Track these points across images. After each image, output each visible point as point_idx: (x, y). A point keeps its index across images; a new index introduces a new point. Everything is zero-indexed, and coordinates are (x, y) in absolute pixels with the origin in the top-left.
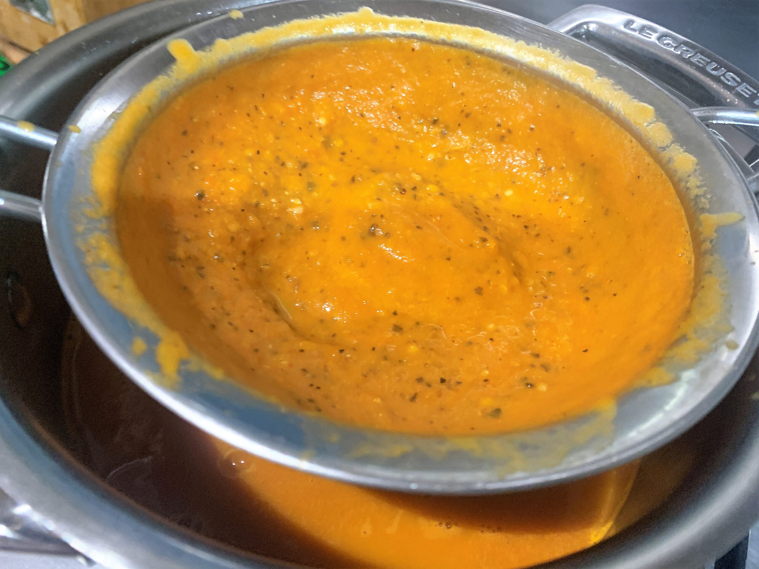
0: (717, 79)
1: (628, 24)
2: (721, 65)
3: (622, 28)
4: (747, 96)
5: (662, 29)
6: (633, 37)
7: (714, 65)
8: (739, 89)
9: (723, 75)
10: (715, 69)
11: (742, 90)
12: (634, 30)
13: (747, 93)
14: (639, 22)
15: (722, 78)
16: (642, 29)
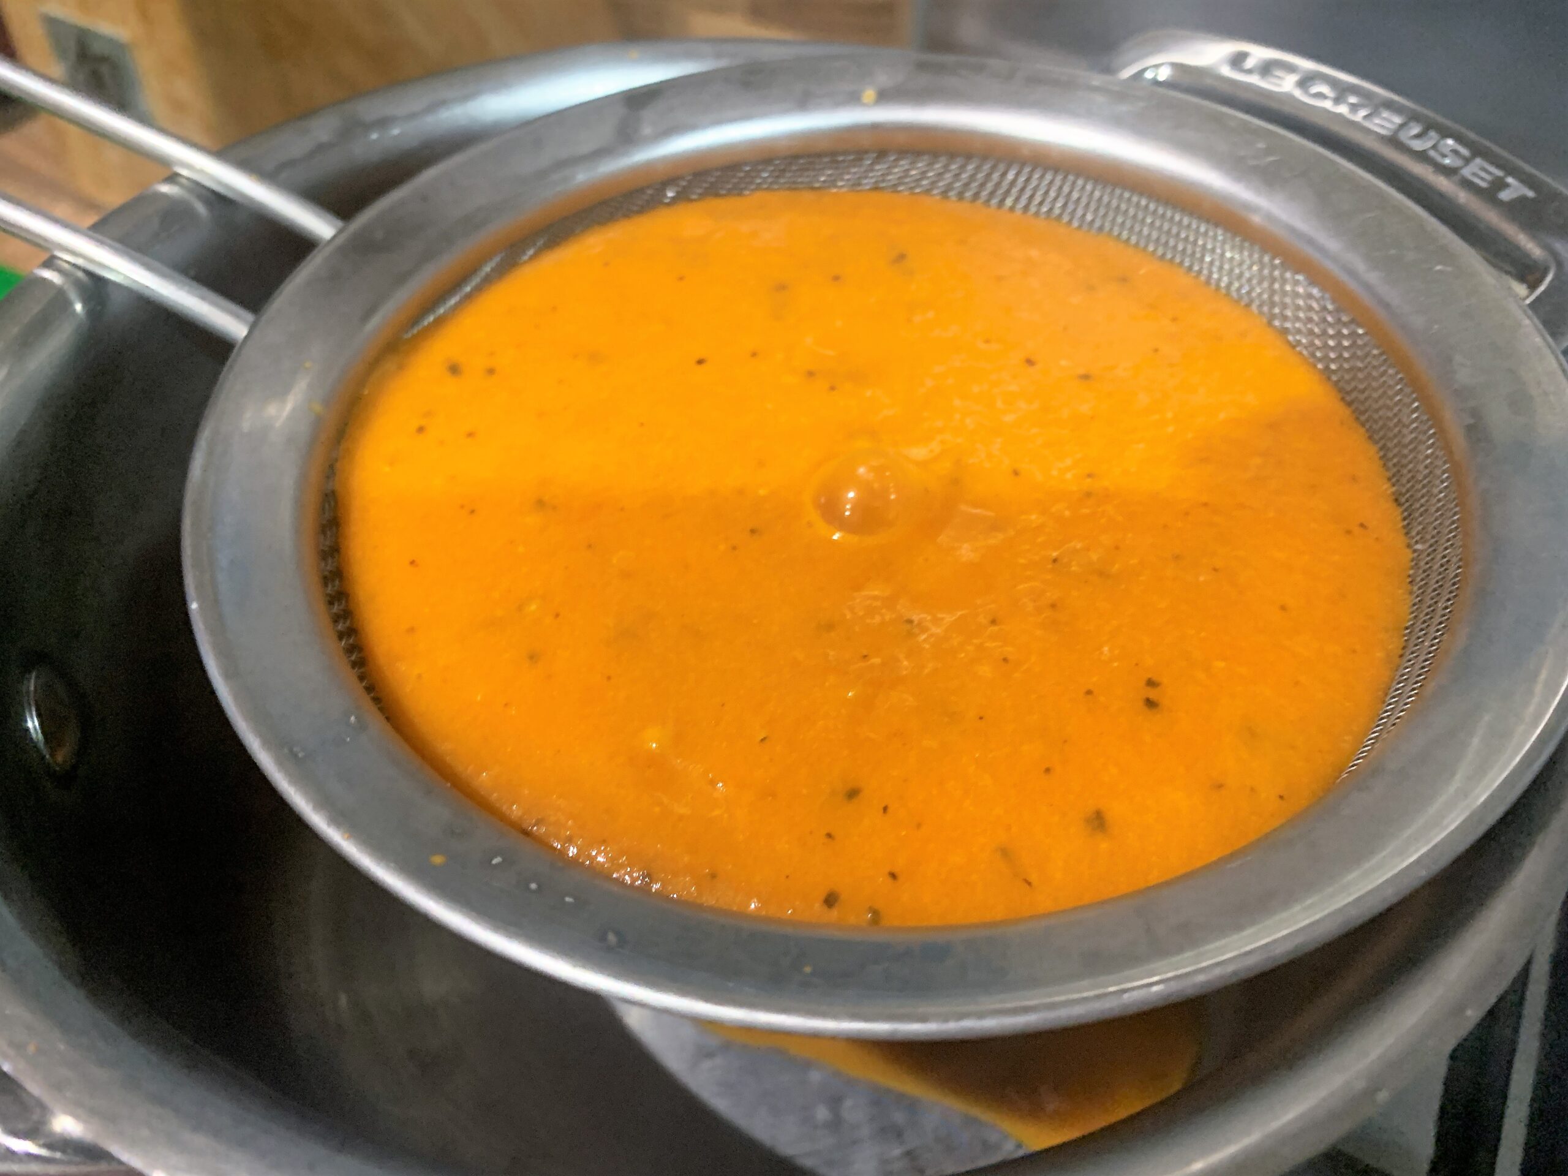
0: (1422, 156)
1: (1237, 60)
2: (1429, 126)
3: (1226, 71)
4: (1483, 184)
5: (1307, 65)
6: (1248, 87)
7: (1416, 130)
8: (1466, 172)
9: (1434, 147)
10: (1418, 136)
11: (1474, 174)
12: (1250, 72)
13: (1482, 179)
14: (1258, 53)
15: (1432, 153)
16: (1266, 68)
